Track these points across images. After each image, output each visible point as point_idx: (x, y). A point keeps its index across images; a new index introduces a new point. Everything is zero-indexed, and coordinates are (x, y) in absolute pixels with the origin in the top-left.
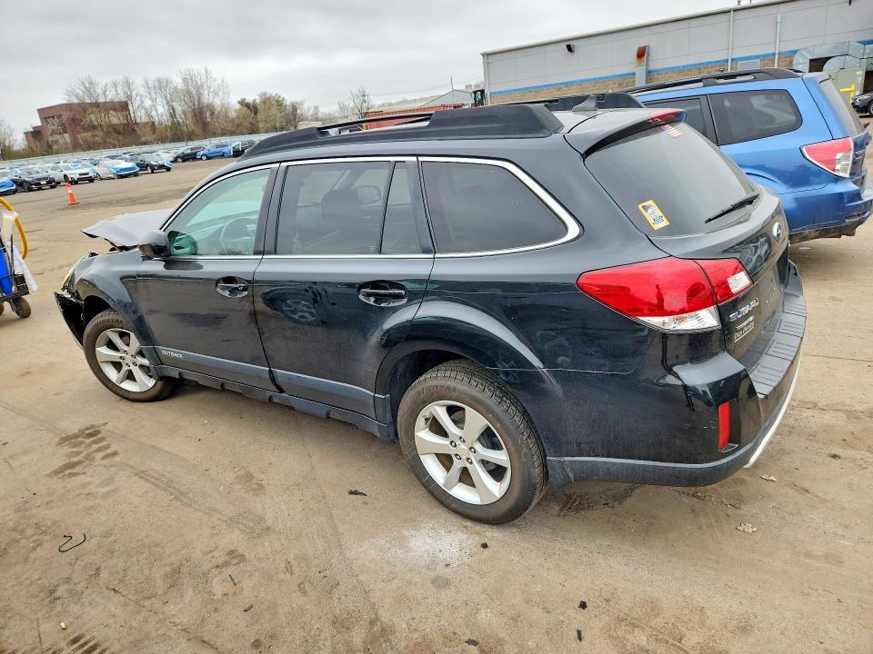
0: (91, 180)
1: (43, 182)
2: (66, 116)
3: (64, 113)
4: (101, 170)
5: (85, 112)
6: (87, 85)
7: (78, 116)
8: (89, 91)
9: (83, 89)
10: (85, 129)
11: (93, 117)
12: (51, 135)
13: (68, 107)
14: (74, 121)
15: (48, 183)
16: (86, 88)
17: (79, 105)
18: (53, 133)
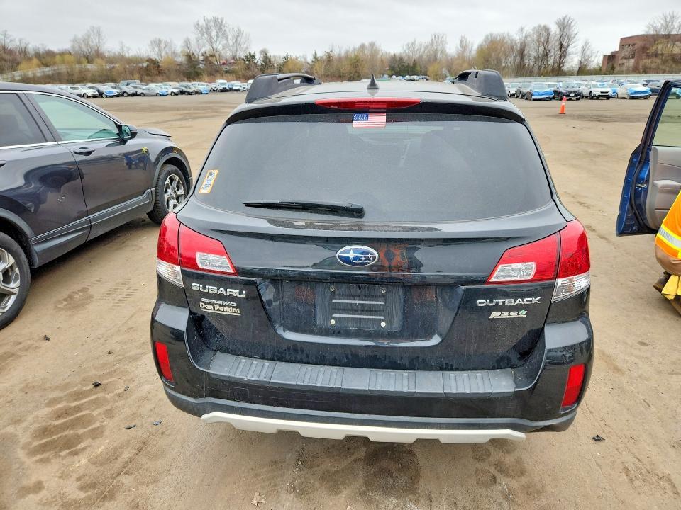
0: (608, 98)
1: (572, 95)
2: (639, 44)
3: (638, 42)
4: (621, 91)
5: (655, 42)
6: (668, 19)
7: (648, 46)
8: (667, 25)
9: (663, 23)
10: (648, 56)
11: (660, 47)
12: (622, 59)
13: (644, 37)
14: (644, 49)
15: (575, 96)
16: (666, 21)
17: (653, 36)
18: (624, 58)
